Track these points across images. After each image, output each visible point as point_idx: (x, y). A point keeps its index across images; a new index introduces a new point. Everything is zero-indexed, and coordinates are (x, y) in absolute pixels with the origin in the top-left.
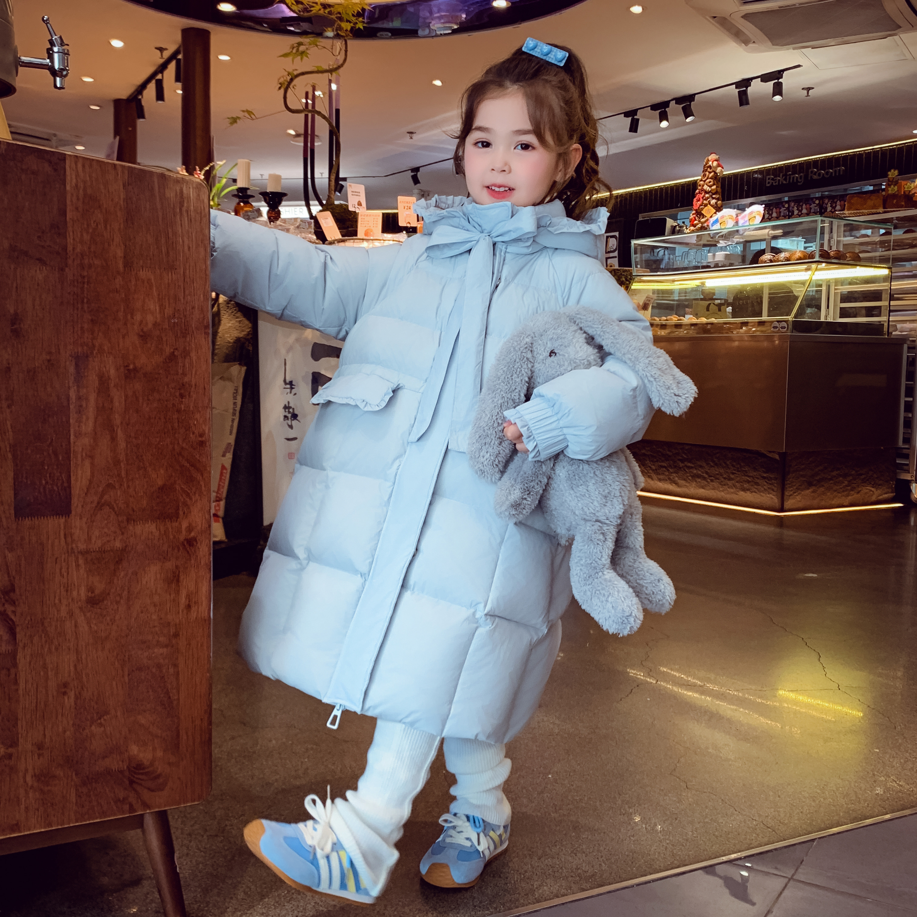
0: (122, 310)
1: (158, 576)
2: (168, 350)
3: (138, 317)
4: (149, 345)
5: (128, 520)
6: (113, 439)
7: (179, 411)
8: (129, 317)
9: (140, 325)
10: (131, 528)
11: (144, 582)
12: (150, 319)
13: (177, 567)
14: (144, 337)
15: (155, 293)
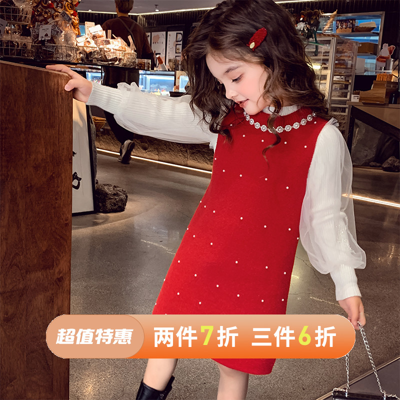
0: (24, 153)
1: (42, 301)
2: (49, 174)
3: (33, 157)
4: (39, 172)
5: (26, 273)
6: (19, 227)
7: (54, 208)
8: (28, 157)
9: (34, 161)
10: (28, 276)
11: (35, 306)
12: (40, 157)
13: (52, 294)
14: (36, 168)
15: (43, 142)
